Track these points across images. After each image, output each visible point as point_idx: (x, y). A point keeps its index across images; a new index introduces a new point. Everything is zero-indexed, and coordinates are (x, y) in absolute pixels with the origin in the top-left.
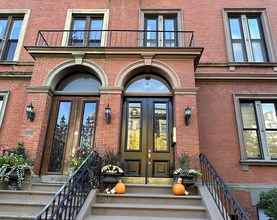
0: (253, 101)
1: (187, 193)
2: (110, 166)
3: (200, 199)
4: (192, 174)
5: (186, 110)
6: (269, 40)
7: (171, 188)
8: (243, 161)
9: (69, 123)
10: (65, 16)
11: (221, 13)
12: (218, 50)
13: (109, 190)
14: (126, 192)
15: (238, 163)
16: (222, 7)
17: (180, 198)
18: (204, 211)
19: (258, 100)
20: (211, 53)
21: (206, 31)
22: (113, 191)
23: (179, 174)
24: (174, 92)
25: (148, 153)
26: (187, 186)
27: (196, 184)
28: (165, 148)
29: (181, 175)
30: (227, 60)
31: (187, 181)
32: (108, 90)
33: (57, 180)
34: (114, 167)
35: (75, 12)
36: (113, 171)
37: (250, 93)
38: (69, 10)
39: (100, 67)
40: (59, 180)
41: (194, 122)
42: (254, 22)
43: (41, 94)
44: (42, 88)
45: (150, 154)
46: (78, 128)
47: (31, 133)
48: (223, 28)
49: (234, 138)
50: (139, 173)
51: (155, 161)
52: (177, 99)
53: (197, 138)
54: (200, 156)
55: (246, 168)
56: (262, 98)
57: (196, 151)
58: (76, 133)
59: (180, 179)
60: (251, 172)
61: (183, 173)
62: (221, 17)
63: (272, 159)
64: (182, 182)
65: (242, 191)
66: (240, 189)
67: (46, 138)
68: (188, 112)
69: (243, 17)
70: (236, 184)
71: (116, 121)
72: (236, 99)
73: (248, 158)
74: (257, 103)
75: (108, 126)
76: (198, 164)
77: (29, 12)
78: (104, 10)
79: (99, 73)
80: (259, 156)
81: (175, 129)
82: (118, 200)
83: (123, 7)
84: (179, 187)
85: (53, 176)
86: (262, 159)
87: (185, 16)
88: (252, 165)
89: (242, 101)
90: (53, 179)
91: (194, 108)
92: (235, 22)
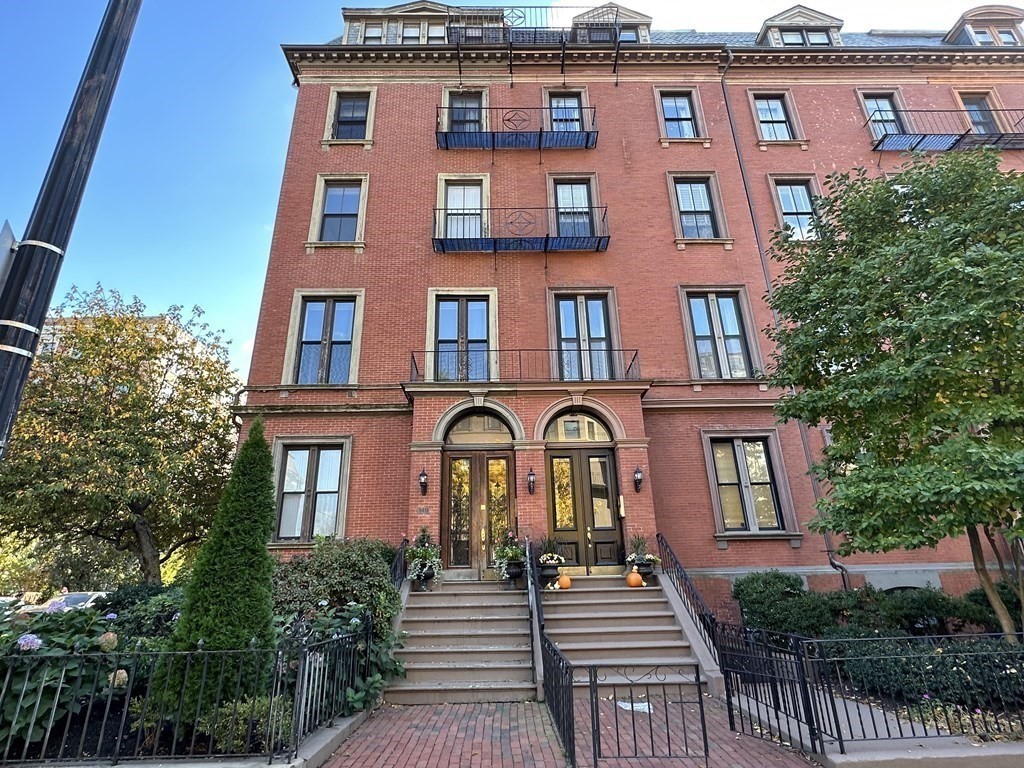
0: (730, 440)
1: (644, 584)
2: (550, 554)
3: (661, 590)
4: (649, 560)
5: (636, 473)
6: (752, 339)
7: (624, 579)
8: (718, 534)
9: (471, 492)
10: (425, 300)
11: (677, 292)
12: (674, 357)
13: (552, 585)
14: (572, 587)
15: (712, 538)
16: (676, 282)
17: (637, 590)
18: (666, 602)
19: (737, 438)
20: (664, 361)
21: (653, 324)
22: (557, 586)
23: (633, 561)
24: (616, 444)
25: (586, 532)
26: (644, 576)
27: (654, 573)
28: (609, 524)
29: (636, 562)
30: (690, 375)
31: (644, 570)
32: (526, 444)
33: (465, 576)
34: (556, 556)
35: (440, 293)
36: (553, 562)
37: (725, 429)
38: (430, 289)
39: (510, 409)
40: (468, 577)
41: (647, 487)
42: (728, 304)
43: (431, 454)
44: (432, 445)
45: (589, 534)
46: (485, 499)
47: (426, 511)
48: (681, 319)
49: (705, 500)
50: (578, 561)
51: (597, 543)
52: (622, 455)
53: (652, 509)
54: (658, 536)
55: (724, 545)
56: (743, 435)
57: (652, 528)
58: (483, 507)
59: (635, 567)
60: (731, 551)
61: (639, 560)
62: (676, 299)
63: (760, 529)
64: (638, 570)
65: (719, 578)
66: (716, 577)
67: (441, 515)
68: (639, 476)
69: (712, 297)
70: (710, 569)
71: (542, 490)
72: (706, 437)
73: (727, 530)
74: (737, 443)
75: (532, 497)
76: (655, 546)
77: (363, 293)
78: (489, 288)
79: (510, 418)
80: (742, 524)
81: (621, 497)
82: (564, 596)
83: (519, 283)
84: (634, 577)
85: (459, 570)
86: (746, 530)
87: (620, 299)
88: (732, 540)
89: (714, 441)
90: (459, 575)
91: (645, 467)
92: (698, 304)
